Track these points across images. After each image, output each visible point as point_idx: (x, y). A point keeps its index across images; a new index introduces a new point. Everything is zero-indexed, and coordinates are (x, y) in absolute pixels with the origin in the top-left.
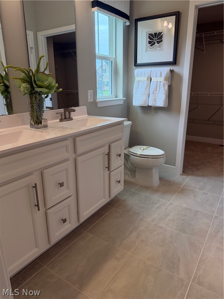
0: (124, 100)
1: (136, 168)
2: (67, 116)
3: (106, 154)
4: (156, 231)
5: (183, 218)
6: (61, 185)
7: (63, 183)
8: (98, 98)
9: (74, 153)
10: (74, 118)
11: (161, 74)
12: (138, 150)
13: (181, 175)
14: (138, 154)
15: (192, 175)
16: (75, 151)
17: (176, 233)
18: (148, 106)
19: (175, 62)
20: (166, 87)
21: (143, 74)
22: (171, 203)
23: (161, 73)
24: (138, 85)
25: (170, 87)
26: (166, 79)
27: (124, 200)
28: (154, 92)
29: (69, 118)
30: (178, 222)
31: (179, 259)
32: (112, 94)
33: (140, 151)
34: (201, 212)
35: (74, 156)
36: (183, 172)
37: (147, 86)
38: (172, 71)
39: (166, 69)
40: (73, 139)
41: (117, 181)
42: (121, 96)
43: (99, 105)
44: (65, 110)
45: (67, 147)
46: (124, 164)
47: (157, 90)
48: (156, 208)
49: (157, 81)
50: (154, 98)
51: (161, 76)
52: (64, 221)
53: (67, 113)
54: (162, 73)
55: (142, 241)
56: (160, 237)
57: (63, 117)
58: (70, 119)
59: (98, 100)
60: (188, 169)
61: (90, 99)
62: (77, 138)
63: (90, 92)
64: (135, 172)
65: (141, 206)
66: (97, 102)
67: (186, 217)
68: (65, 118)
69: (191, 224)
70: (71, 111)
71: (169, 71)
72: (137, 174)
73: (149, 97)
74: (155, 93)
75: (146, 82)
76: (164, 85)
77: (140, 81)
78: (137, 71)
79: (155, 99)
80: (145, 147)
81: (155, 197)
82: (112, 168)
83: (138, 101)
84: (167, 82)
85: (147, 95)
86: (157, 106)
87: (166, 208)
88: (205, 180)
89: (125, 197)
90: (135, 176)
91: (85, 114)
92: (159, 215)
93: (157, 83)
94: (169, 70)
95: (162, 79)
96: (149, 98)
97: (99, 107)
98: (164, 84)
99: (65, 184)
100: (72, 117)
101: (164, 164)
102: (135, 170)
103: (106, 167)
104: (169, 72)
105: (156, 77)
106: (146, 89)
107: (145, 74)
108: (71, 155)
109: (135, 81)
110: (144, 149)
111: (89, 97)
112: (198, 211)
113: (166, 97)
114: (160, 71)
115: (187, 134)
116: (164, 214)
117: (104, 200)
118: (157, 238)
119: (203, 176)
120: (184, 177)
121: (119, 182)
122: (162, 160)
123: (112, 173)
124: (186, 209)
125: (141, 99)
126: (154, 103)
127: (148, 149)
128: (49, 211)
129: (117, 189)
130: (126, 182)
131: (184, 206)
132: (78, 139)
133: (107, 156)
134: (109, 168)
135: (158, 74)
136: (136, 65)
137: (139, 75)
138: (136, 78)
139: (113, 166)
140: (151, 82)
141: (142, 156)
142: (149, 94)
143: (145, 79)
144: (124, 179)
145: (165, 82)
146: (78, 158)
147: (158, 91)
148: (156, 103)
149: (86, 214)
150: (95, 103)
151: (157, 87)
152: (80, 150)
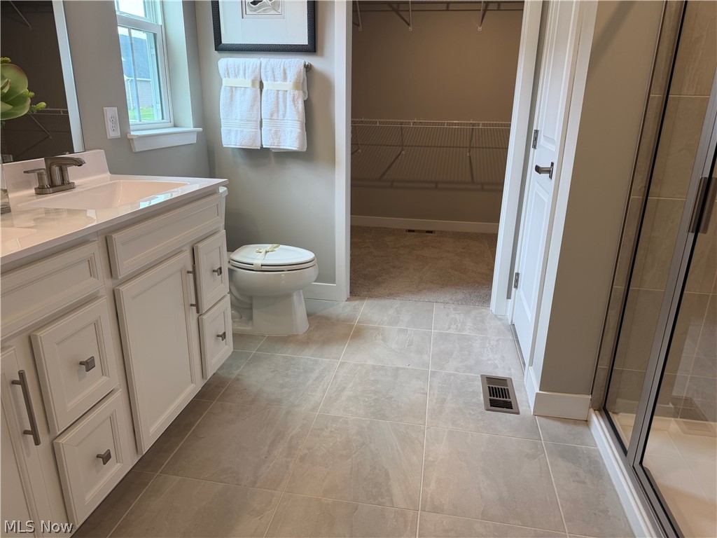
0: (198, 133)
1: (251, 298)
2: (58, 180)
3: (188, 272)
4: (327, 428)
5: (373, 388)
6: (88, 365)
7: (92, 359)
8: (131, 127)
9: (110, 276)
10: (76, 182)
11: (285, 73)
12: (254, 255)
13: (348, 300)
14: (256, 264)
15: (370, 297)
16: (112, 270)
17: (368, 422)
18: (262, 147)
19: (313, 47)
20: (301, 106)
21: (241, 72)
22: (342, 363)
23: (284, 70)
24: (232, 96)
25: (307, 104)
26: (297, 86)
27: (237, 380)
28: (272, 116)
29: (63, 184)
30: (367, 399)
31: (387, 474)
32: (163, 119)
33: (258, 257)
34: (404, 369)
35: (109, 283)
36: (350, 293)
37: (254, 100)
38: (308, 68)
39: (296, 63)
40: (104, 241)
41: (218, 336)
42: (188, 123)
43: (138, 147)
44: (49, 162)
45: (90, 262)
46: (230, 292)
47: (278, 111)
48: (315, 380)
49: (278, 91)
50: (274, 129)
51: (285, 79)
52: (106, 458)
53: (56, 169)
54: (288, 72)
55: (302, 459)
56: (338, 439)
57: (46, 182)
58: (65, 185)
59: (132, 133)
60: (358, 287)
61: (113, 133)
62: (115, 236)
63: (111, 112)
64: (251, 308)
65: (281, 382)
66: (132, 139)
67: (379, 386)
68: (52, 185)
69: (392, 397)
70: (66, 165)
71: (303, 67)
72: (255, 312)
73: (261, 126)
74: (275, 117)
75: (251, 92)
76: (294, 101)
77: (236, 87)
78: (225, 63)
79: (276, 132)
80: (268, 247)
81: (307, 356)
82: (205, 305)
83: (234, 135)
84: (301, 93)
85: (256, 121)
86: (284, 149)
87: (335, 376)
88: (396, 303)
89: (237, 372)
90: (251, 318)
91: (104, 172)
92: (324, 392)
93: (278, 94)
94: (303, 64)
95: (289, 85)
96: (261, 129)
97: (137, 151)
98: (294, 97)
99: (97, 362)
100: (71, 181)
101: (315, 282)
102: (252, 304)
103: (192, 305)
104: (302, 70)
105: (275, 81)
106: (252, 109)
107: (247, 72)
108: (101, 284)
109: (223, 86)
110: (267, 252)
111: (109, 125)
112: (398, 369)
113: (302, 129)
114: (282, 67)
115: (352, 213)
116: (334, 389)
117: (192, 386)
118: (331, 444)
119: (390, 295)
120: (356, 303)
121: (224, 336)
122: (312, 273)
123: (205, 317)
124: (374, 368)
125: (242, 131)
126: (276, 141)
127: (276, 249)
128: (62, 441)
129: (219, 354)
130: (236, 336)
131: (370, 362)
132: (117, 237)
133: (191, 275)
134: (197, 305)
135: (279, 73)
136: (220, 47)
137: (230, 71)
138: (224, 80)
139: (207, 300)
140: (261, 91)
141: (265, 268)
142: (261, 119)
143: (248, 83)
144: (233, 329)
145: (297, 92)
146: (123, 289)
147: (281, 113)
148: (279, 142)
149: (153, 428)
150: (125, 140)
151: (278, 103)
152: (124, 267)
